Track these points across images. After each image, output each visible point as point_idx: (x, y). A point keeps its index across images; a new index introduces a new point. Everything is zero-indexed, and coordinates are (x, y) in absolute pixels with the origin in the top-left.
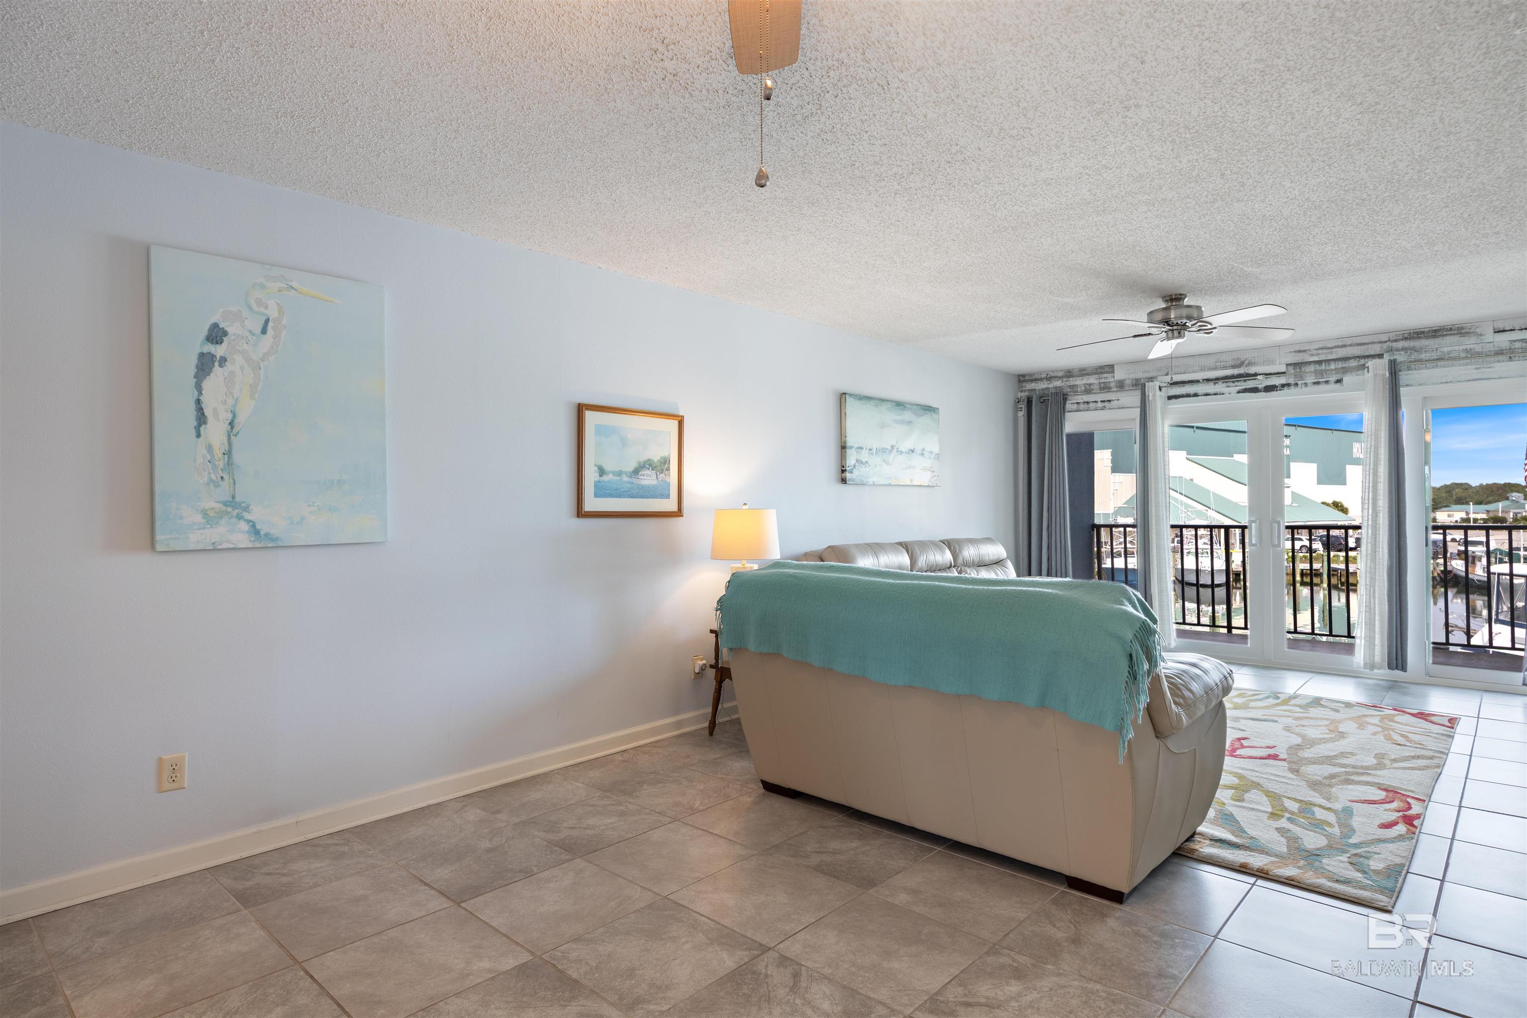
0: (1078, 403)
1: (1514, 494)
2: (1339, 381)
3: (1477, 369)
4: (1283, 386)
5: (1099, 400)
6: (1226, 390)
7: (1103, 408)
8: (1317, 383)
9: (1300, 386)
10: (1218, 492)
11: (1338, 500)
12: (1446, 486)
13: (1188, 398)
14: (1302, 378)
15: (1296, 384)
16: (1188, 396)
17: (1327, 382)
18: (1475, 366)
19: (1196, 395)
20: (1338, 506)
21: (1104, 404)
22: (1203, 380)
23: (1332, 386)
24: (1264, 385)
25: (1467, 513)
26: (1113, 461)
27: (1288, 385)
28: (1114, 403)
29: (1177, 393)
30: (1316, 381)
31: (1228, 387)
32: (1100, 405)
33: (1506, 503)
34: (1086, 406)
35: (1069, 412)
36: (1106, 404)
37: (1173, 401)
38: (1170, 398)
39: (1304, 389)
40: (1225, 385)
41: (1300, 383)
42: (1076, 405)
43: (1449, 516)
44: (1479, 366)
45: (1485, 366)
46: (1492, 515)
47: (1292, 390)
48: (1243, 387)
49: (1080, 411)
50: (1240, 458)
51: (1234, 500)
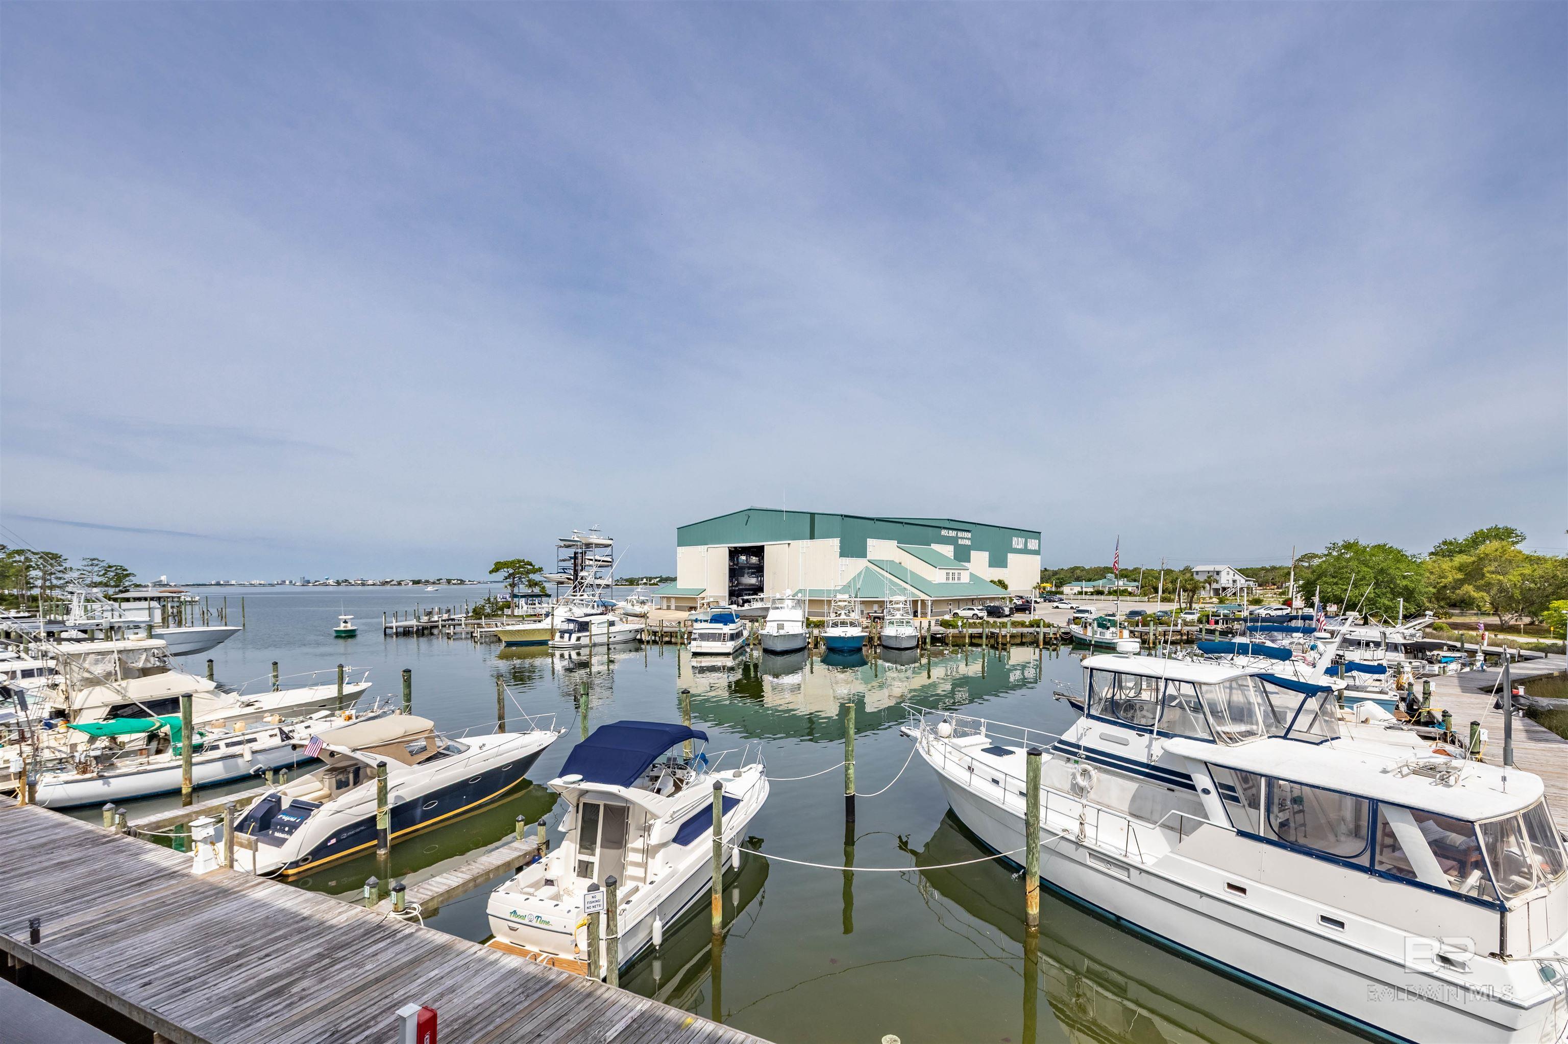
1: (1110, 575)
10: (918, 573)
11: (1001, 579)
12: (1071, 569)
20: (1002, 584)
25: (1082, 588)
26: (841, 548)
33: (1104, 580)
43: (1071, 590)
46: (1096, 589)
50: (935, 547)
51: (929, 579)
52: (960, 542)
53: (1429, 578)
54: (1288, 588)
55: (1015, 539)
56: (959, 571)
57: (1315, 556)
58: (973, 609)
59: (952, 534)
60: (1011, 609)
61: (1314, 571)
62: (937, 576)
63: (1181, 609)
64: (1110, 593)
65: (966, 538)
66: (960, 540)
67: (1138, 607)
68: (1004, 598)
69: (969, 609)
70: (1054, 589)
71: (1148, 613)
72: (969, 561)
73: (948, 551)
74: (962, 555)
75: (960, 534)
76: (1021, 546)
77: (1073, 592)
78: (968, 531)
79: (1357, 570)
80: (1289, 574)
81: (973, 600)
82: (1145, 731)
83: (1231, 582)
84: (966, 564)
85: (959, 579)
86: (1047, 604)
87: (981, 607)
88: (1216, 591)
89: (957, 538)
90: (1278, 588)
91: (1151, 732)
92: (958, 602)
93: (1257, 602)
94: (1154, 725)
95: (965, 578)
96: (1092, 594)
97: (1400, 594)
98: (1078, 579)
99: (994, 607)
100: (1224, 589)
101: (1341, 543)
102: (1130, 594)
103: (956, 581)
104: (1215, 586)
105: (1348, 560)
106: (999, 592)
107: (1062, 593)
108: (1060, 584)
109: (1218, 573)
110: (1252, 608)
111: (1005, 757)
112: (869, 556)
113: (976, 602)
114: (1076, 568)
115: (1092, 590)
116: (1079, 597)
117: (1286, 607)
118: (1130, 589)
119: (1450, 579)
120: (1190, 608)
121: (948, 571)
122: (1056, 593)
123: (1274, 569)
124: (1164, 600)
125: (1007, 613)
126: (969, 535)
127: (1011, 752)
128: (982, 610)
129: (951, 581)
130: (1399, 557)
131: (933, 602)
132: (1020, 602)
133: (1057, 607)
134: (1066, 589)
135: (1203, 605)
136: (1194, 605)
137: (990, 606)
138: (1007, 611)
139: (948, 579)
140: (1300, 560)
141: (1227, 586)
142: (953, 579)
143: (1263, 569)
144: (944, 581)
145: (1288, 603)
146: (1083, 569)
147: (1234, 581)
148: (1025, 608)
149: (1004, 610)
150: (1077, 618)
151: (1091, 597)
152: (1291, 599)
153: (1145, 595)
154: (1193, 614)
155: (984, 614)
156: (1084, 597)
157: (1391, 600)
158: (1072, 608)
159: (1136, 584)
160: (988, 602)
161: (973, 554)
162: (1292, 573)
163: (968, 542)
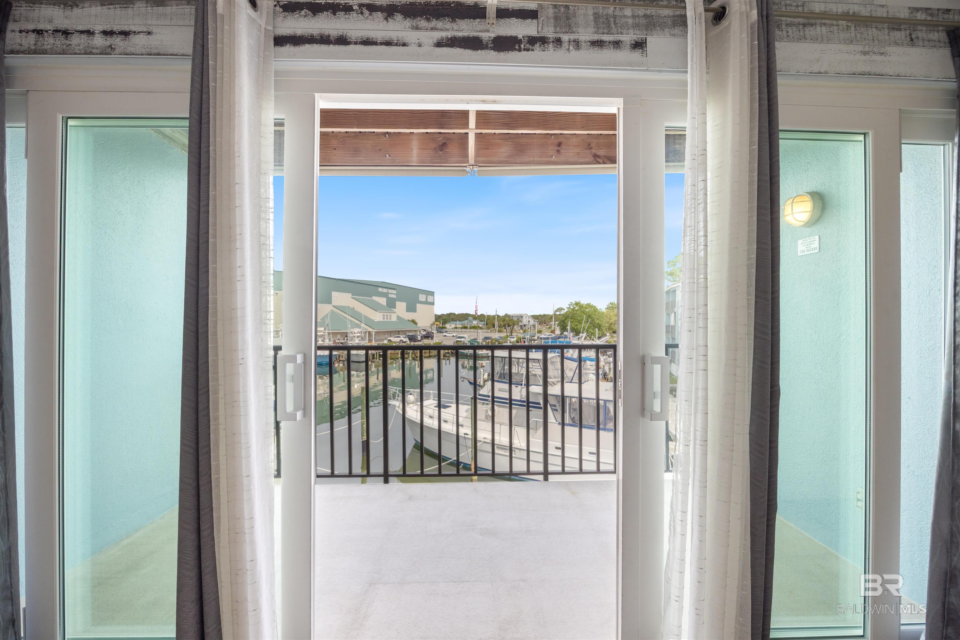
0: (39, 32)
1: (469, 318)
2: (639, 45)
3: (865, 53)
4: (532, 41)
5: (98, 28)
6: (411, 36)
7: (108, 51)
8: (598, 44)
9: (565, 45)
10: (366, 315)
11: (413, 319)
12: (448, 314)
13: (324, 47)
14: (569, 29)
15: (558, 41)
16: (324, 40)
17: (617, 44)
18: (861, 48)
19: (342, 41)
20: (413, 322)
21: (109, 41)
22: (361, 6)
23: (625, 54)
24: (493, 35)
25: (456, 325)
27: (543, 41)
28: (139, 41)
29: (299, 32)
30: (596, 37)
31: (417, 28)
32: (99, 41)
33: (467, 321)
34: (60, 41)
35: (12, 52)
36: (117, 41)
37: (288, 49)
38: (280, 41)
39: (574, 53)
40: (408, 23)
41: (565, 38)
42: (32, 37)
43: (450, 326)
44: (867, 49)
45: (876, 50)
46: (463, 326)
47: (551, 52)
48: (449, 34)
49: (44, 52)
50: (375, 298)
51: (373, 319)
52: (390, 296)
53: (606, 319)
54: (552, 324)
55: (420, 295)
56: (390, 314)
57: (562, 309)
58: (400, 337)
59: (385, 290)
60: (421, 337)
61: (564, 316)
62: (377, 317)
63: (507, 336)
64: (471, 328)
65: (394, 294)
66: (389, 295)
67: (488, 335)
68: (415, 331)
69: (398, 337)
70: (441, 326)
71: (493, 338)
72: (395, 308)
73: (383, 301)
74: (391, 304)
75: (390, 291)
76: (424, 300)
77: (452, 327)
78: (395, 289)
79: (580, 315)
80: (552, 318)
81: (399, 332)
82: (518, 384)
83: (527, 322)
84: (394, 309)
85: (390, 318)
86: (439, 334)
87: (404, 336)
88: (521, 326)
89: (388, 293)
90: (547, 325)
91: (521, 385)
92: (391, 333)
93: (540, 332)
94: (522, 381)
95: (394, 318)
96: (462, 328)
97: (596, 327)
98: (453, 320)
99: (412, 335)
100: (525, 325)
101: (574, 303)
102: (481, 328)
103: (389, 320)
104: (520, 324)
105: (577, 310)
106: (412, 327)
107: (445, 328)
108: (445, 322)
109: (522, 317)
110: (539, 335)
111: (448, 409)
112: (333, 303)
113: (401, 333)
114: (451, 314)
115: (461, 326)
116: (456, 330)
117: (552, 334)
118: (480, 326)
119: (613, 320)
120: (511, 335)
121: (384, 314)
122: (443, 328)
123: (545, 315)
124: (500, 331)
125: (419, 339)
126: (394, 292)
127: (450, 406)
128: (405, 337)
129: (385, 320)
130: (595, 309)
131: (376, 333)
132: (424, 333)
133: (445, 336)
134: (448, 326)
135: (517, 334)
136: (513, 334)
137: (409, 335)
138: (419, 338)
139: (384, 318)
140: (557, 311)
141: (526, 324)
142: (387, 318)
143: (540, 315)
144: (382, 320)
145: (553, 332)
146: (454, 314)
147: (529, 321)
148: (428, 336)
149: (417, 338)
150: (458, 341)
151: (462, 330)
152: (555, 330)
153: (489, 329)
154: (514, 338)
155: (406, 340)
156: (458, 330)
157: (593, 330)
158: (453, 336)
159: (483, 323)
160: (408, 332)
161: (398, 304)
162: (554, 317)
163: (394, 296)
